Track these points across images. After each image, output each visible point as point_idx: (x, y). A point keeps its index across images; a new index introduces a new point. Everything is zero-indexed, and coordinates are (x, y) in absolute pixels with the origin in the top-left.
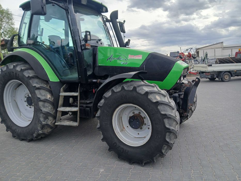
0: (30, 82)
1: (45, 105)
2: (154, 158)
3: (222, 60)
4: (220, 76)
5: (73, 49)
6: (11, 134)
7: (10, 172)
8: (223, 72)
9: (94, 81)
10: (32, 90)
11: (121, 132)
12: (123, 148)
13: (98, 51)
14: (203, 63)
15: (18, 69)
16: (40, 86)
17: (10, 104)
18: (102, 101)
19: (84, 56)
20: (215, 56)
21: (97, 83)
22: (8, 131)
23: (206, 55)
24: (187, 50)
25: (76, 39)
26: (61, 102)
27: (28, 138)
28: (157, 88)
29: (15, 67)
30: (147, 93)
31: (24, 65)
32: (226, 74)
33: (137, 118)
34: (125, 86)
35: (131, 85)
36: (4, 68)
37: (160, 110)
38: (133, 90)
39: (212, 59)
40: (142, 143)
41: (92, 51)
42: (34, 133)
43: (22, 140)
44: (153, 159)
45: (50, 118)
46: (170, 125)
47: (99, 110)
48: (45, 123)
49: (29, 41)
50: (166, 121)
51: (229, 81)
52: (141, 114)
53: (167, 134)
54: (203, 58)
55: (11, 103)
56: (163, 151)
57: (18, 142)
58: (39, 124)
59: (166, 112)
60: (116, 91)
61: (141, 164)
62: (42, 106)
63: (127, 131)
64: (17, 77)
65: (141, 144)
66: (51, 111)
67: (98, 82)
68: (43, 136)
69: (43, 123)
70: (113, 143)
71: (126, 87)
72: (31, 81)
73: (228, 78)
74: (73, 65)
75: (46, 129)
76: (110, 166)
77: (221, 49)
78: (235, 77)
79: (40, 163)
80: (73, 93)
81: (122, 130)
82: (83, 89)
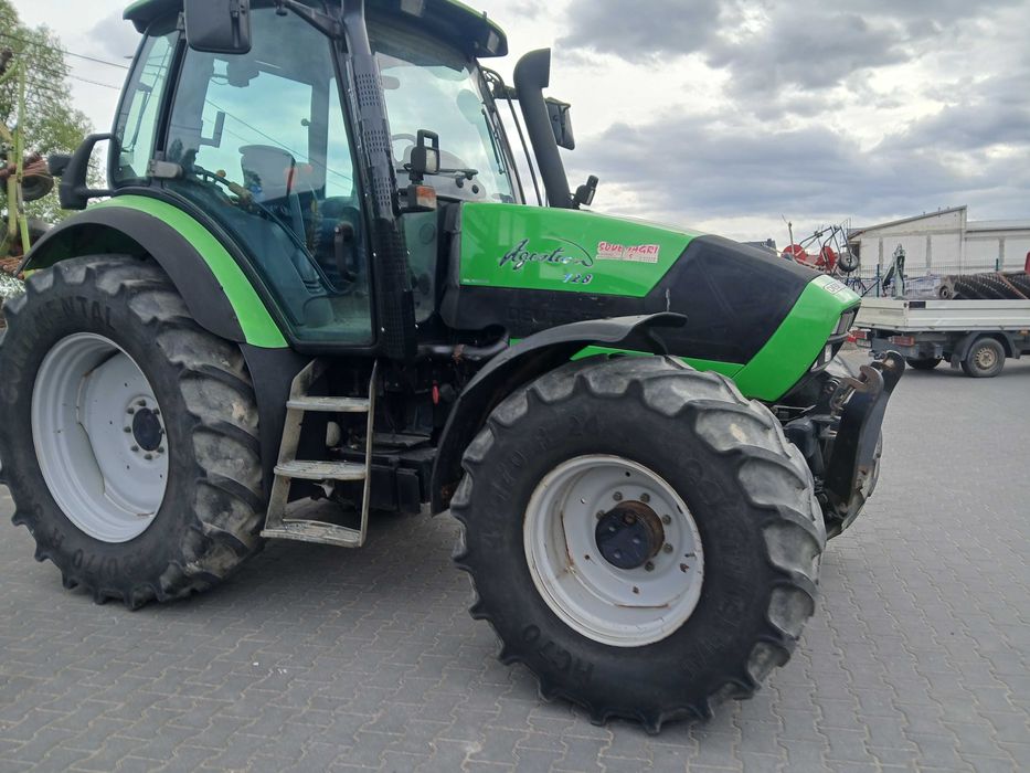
0: (159, 346)
1: (221, 447)
2: (710, 701)
3: (971, 283)
4: (960, 354)
5: (358, 208)
6: (59, 573)
7: (58, 743)
8: (972, 337)
9: (441, 349)
10: (166, 379)
11: (557, 577)
12: (566, 653)
13: (461, 224)
14: (881, 292)
15: (109, 284)
16: (201, 363)
17: (57, 440)
18: (484, 439)
19: (404, 237)
20: (928, 264)
21: (453, 361)
22: (42, 560)
23: (899, 258)
24: (818, 235)
25: (373, 165)
26: (290, 437)
27: (135, 594)
28: (730, 391)
29: (95, 278)
30: (690, 413)
31: (136, 269)
32: (983, 346)
33: (636, 521)
34: (590, 378)
35: (618, 374)
36: (44, 281)
37: (749, 489)
38: (627, 395)
39: (921, 280)
40: (652, 634)
41: (434, 222)
42: (164, 571)
43: (108, 600)
44: (706, 703)
45: (240, 508)
46: (790, 558)
47: (468, 477)
48: (216, 529)
49: (161, 164)
50: (773, 537)
51: (998, 373)
52: (650, 505)
53: (777, 595)
54: (884, 273)
55: (62, 435)
56: (753, 671)
57: (87, 608)
58: (187, 531)
59: (775, 496)
60: (547, 398)
61: (647, 727)
62: (206, 455)
63: (583, 578)
64: (101, 319)
65: (652, 637)
66: (243, 477)
67: (457, 354)
68: (199, 585)
69: (209, 527)
70: (525, 626)
71: (595, 379)
72: (162, 341)
73: (991, 363)
74: (352, 279)
75: (220, 552)
76: (505, 728)
77: (957, 236)
78: (1022, 357)
79: (191, 706)
80: (348, 399)
81: (565, 569)
82: (387, 384)
